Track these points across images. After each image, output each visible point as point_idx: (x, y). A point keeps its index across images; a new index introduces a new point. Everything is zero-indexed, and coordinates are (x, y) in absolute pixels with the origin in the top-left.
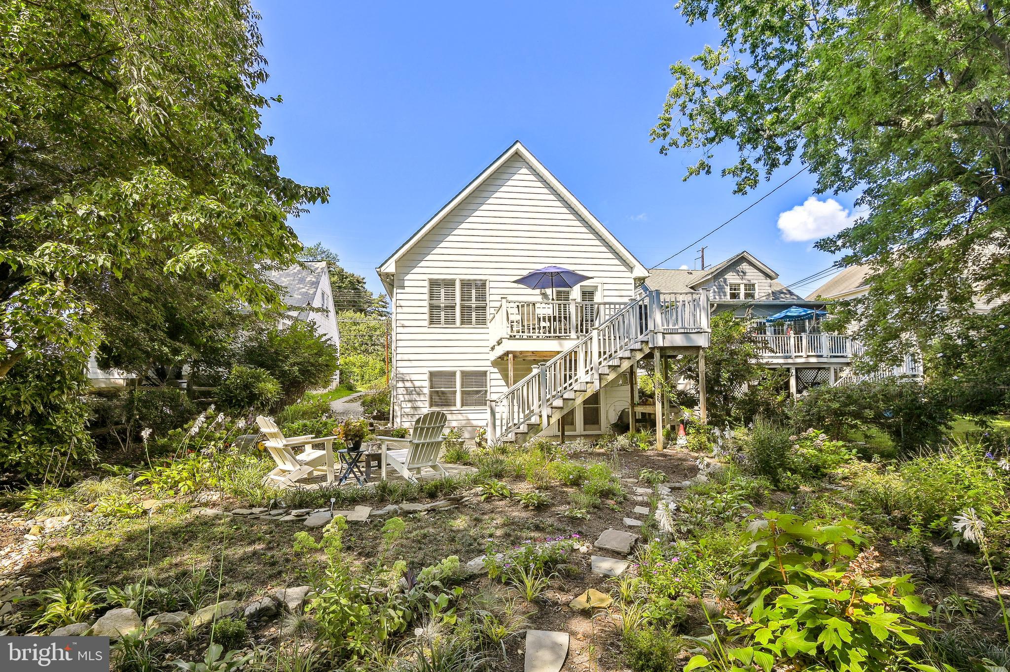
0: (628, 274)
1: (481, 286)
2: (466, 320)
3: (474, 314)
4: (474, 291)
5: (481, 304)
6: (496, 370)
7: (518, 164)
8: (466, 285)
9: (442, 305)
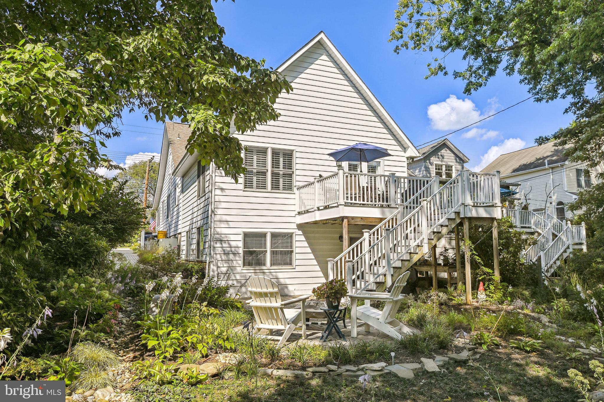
0: (402, 154)
1: (289, 155)
2: (275, 186)
3: (281, 180)
4: (281, 160)
5: (289, 171)
6: (300, 232)
7: (320, 51)
8: (276, 153)
9: (255, 171)
